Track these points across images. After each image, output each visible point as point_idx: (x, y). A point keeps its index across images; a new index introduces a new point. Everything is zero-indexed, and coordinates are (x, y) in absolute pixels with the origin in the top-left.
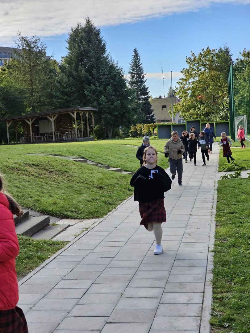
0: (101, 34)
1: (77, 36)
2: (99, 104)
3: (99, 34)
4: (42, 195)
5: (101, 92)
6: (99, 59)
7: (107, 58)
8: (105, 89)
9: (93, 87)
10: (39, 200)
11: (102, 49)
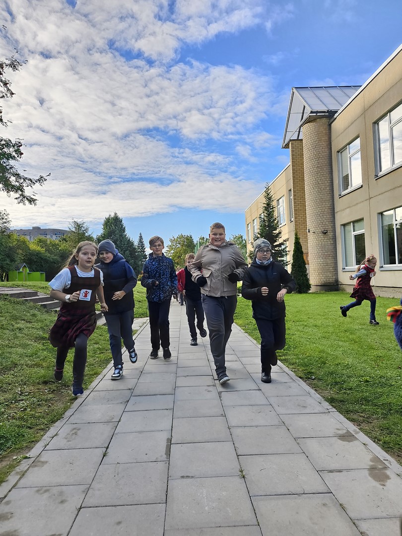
0: (123, 222)
7: (126, 235)
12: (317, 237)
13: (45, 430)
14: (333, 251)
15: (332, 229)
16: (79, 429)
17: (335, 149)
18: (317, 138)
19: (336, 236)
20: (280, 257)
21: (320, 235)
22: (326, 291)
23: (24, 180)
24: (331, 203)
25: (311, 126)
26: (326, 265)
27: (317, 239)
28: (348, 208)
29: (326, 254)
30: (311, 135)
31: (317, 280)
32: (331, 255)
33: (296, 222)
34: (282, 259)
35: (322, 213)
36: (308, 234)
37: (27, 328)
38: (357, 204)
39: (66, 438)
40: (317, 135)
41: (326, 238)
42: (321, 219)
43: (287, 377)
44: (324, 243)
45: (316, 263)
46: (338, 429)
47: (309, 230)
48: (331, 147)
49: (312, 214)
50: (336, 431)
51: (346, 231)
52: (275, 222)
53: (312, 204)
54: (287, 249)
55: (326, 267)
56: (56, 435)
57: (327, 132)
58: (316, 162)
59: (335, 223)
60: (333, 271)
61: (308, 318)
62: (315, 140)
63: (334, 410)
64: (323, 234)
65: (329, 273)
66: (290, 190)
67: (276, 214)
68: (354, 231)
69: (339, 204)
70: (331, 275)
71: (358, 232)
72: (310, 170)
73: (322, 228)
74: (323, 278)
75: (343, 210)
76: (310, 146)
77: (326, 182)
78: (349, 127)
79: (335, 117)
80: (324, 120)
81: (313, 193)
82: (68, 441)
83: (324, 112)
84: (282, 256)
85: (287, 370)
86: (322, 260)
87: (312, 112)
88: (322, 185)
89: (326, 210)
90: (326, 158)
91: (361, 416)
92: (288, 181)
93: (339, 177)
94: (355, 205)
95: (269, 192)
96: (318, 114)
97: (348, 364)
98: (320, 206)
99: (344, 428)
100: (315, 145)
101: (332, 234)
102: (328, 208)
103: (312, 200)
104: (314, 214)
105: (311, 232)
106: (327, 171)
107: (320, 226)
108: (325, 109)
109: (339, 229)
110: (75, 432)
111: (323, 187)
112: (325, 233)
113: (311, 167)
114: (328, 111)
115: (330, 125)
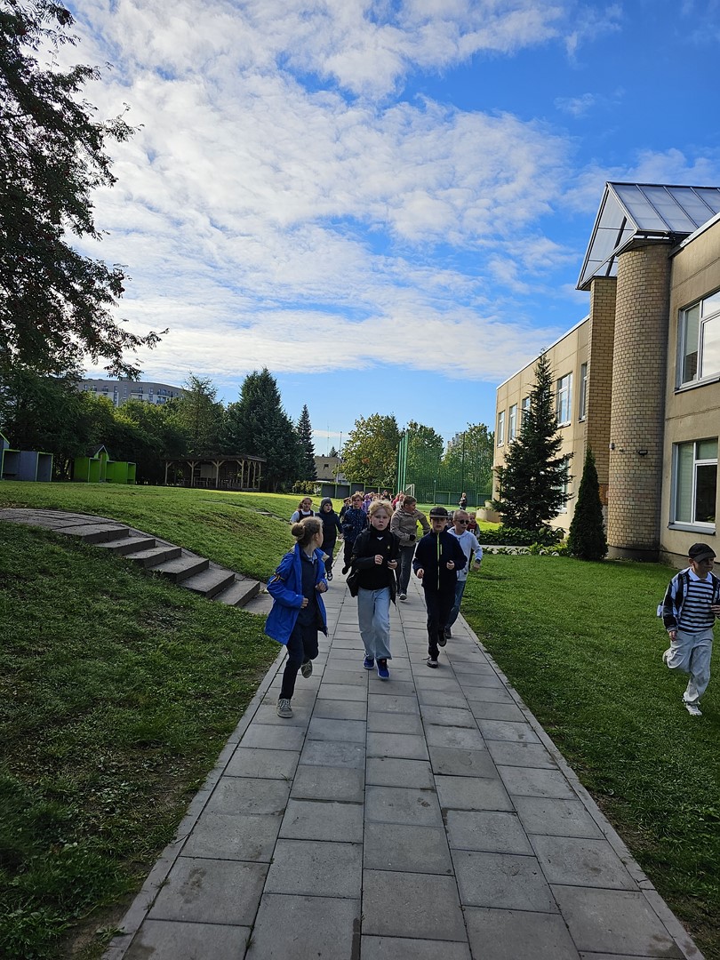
0: (277, 386)
1: (252, 384)
2: (268, 455)
3: (275, 384)
4: (240, 552)
5: (271, 443)
6: (272, 409)
8: (275, 441)
9: (263, 436)
10: (240, 559)
11: (278, 400)
12: (626, 460)
13: (147, 866)
14: (653, 488)
15: (657, 448)
16: (204, 874)
17: (675, 304)
18: (644, 279)
19: (662, 462)
20: (554, 485)
21: (634, 456)
22: (634, 559)
23: (124, 339)
24: (659, 401)
25: (634, 258)
26: (638, 512)
27: (628, 464)
28: (690, 414)
29: (640, 491)
30: (634, 274)
31: (620, 538)
32: (651, 496)
33: (590, 425)
34: (559, 488)
35: (641, 417)
36: (612, 452)
37: (112, 611)
38: (709, 410)
39: (183, 894)
40: (646, 275)
41: (644, 464)
42: (637, 429)
43: (564, 786)
44: (638, 472)
45: (621, 506)
46: (656, 938)
47: (613, 444)
48: (669, 300)
49: (621, 418)
50: (654, 942)
51: (683, 455)
52: (553, 421)
53: (624, 398)
54: (569, 473)
55: (639, 516)
56: (165, 883)
57: (664, 270)
58: (639, 323)
59: (663, 438)
60: (651, 524)
61: (602, 628)
62: (641, 284)
63: (649, 885)
64: (639, 456)
65: (644, 528)
66: (585, 365)
67: (554, 406)
68: (697, 458)
69: (675, 406)
70: (647, 532)
71: (704, 462)
72: (627, 337)
73: (638, 444)
74: (631, 535)
75: (682, 417)
76: (630, 294)
77: (653, 361)
78: (705, 268)
79: (682, 246)
80: (660, 249)
81: (626, 379)
82: (187, 901)
83: (662, 234)
84: (559, 484)
85: (563, 763)
86: (633, 503)
87: (638, 233)
88: (645, 366)
89: (650, 413)
90: (656, 318)
91: (698, 908)
92: (581, 348)
93: (678, 355)
94: (703, 412)
95: (546, 365)
96: (648, 237)
97: (675, 765)
98: (639, 405)
99: (668, 937)
100: (640, 292)
101: (654, 456)
102: (652, 409)
103: (624, 391)
104: (626, 418)
105: (616, 449)
106: (657, 342)
107: (635, 440)
108: (665, 229)
109: (668, 450)
110: (196, 879)
111: (648, 369)
112: (642, 454)
113: (629, 332)
114: (670, 234)
115: (671, 259)
